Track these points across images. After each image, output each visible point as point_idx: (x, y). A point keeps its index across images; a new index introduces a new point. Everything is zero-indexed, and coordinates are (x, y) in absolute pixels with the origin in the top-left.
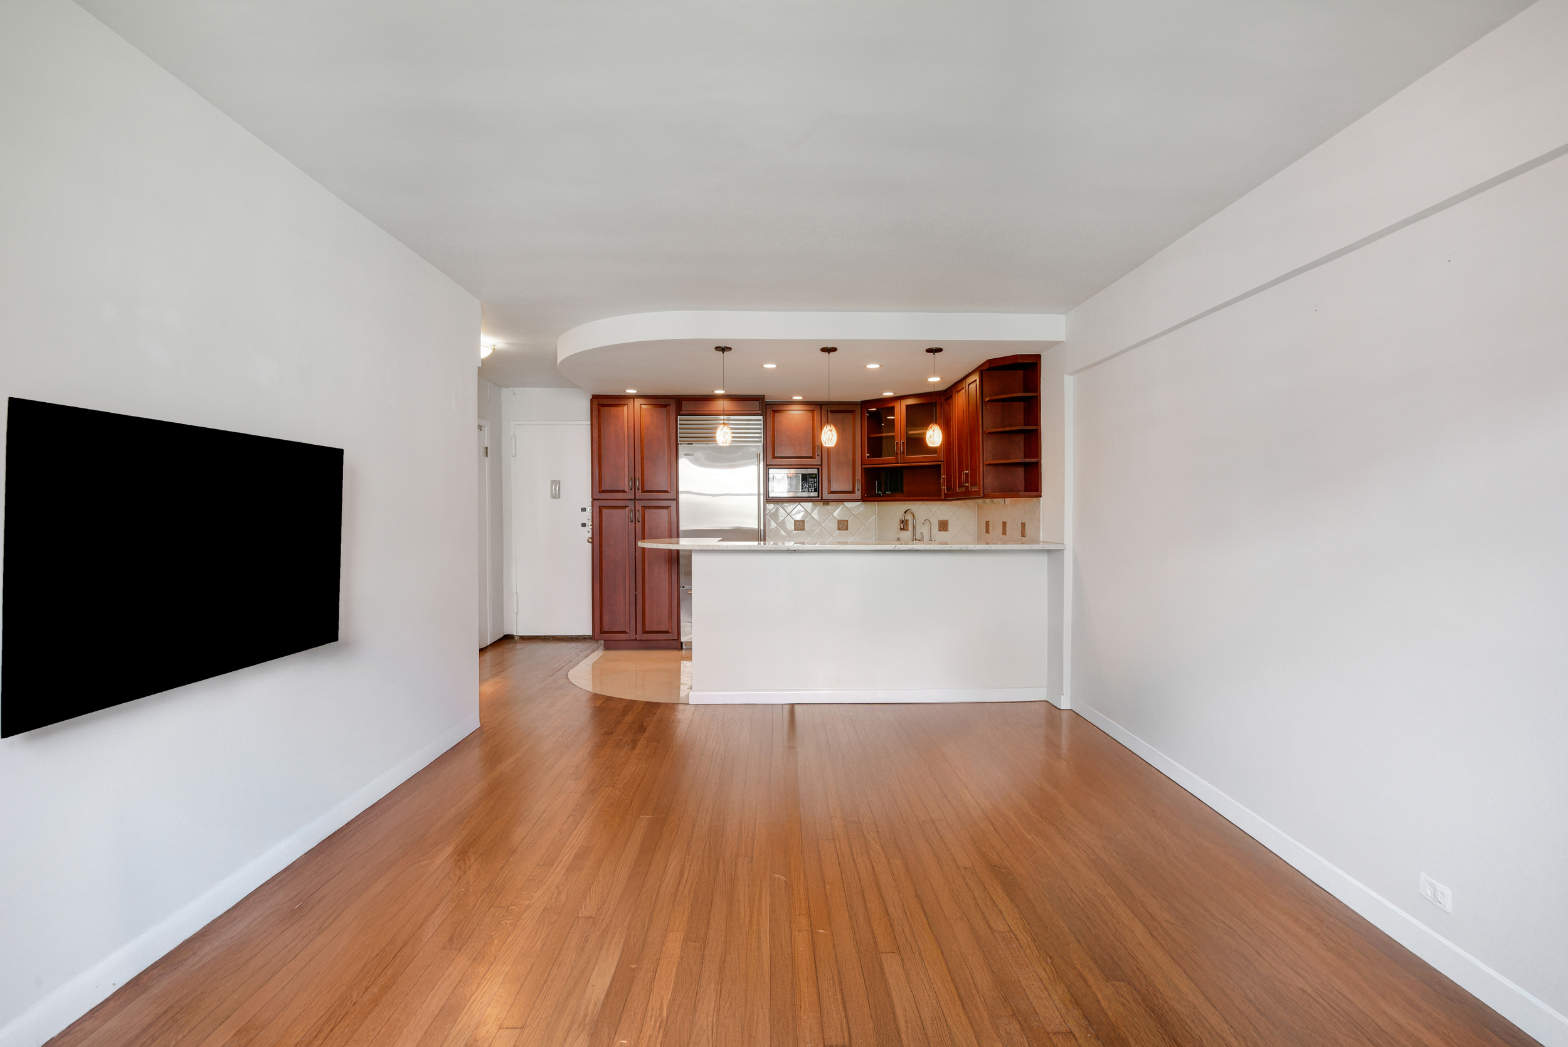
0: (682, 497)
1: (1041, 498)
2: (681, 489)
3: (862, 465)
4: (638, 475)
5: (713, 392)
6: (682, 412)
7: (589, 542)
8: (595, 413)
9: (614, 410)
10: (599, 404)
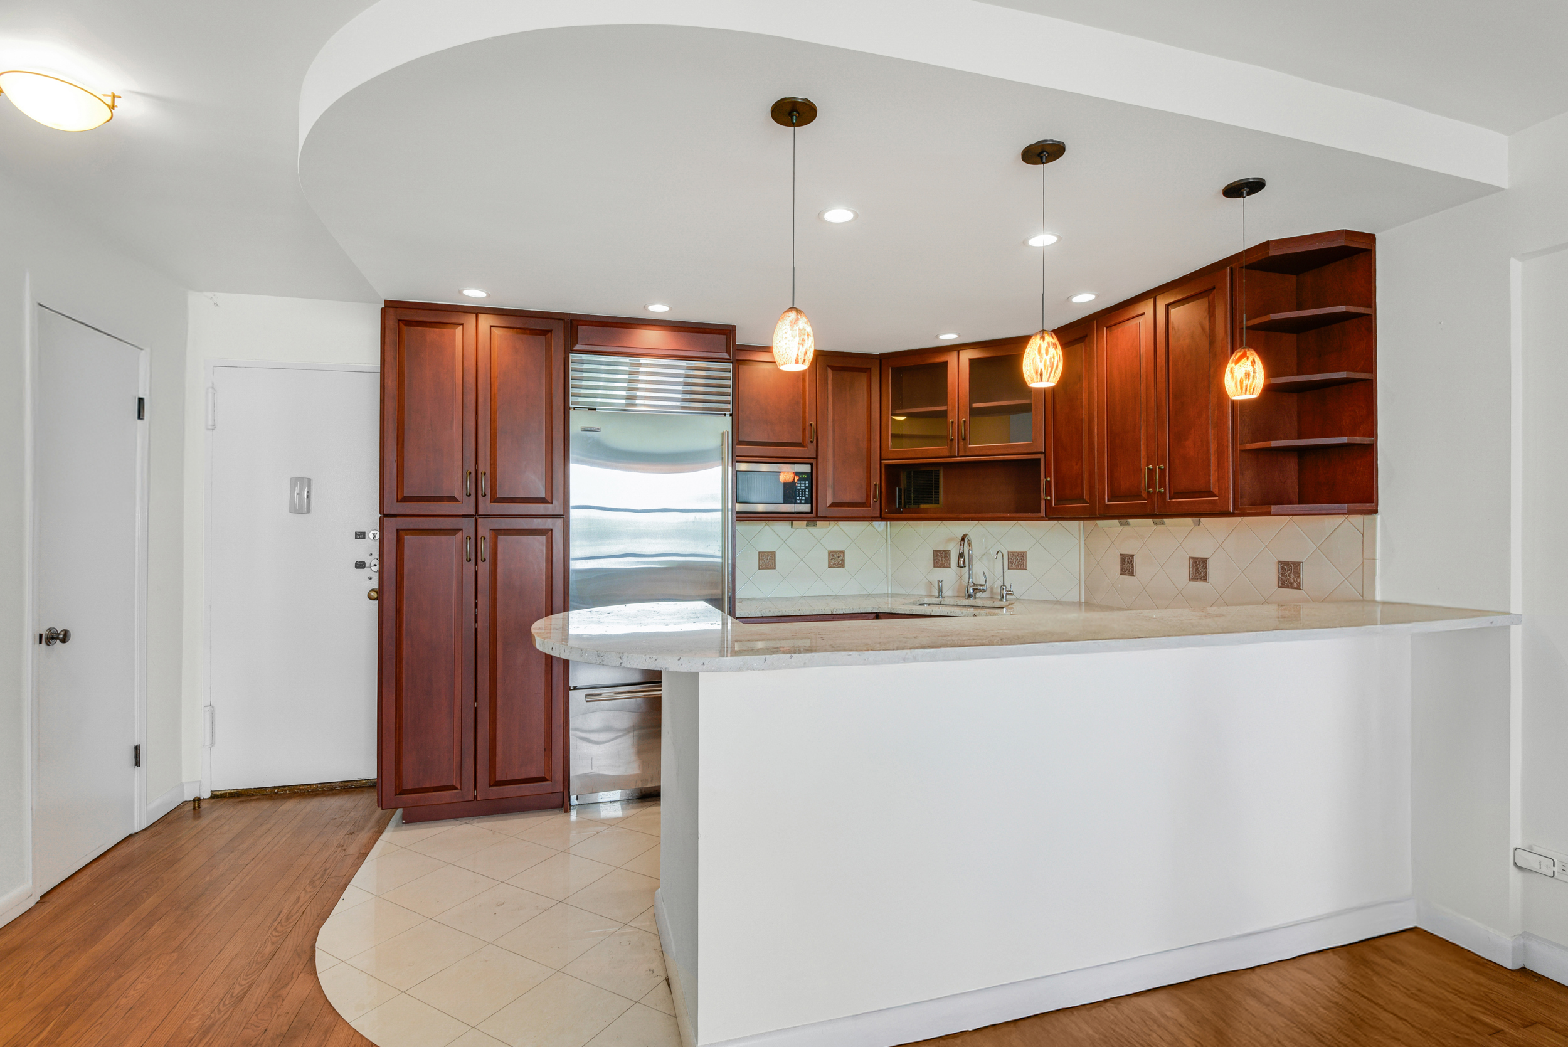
0: (574, 514)
1: (1378, 517)
2: (574, 501)
3: (881, 459)
4: (484, 467)
5: (645, 307)
6: (577, 347)
7: (370, 598)
8: (391, 337)
9: (433, 334)
10: (399, 320)
